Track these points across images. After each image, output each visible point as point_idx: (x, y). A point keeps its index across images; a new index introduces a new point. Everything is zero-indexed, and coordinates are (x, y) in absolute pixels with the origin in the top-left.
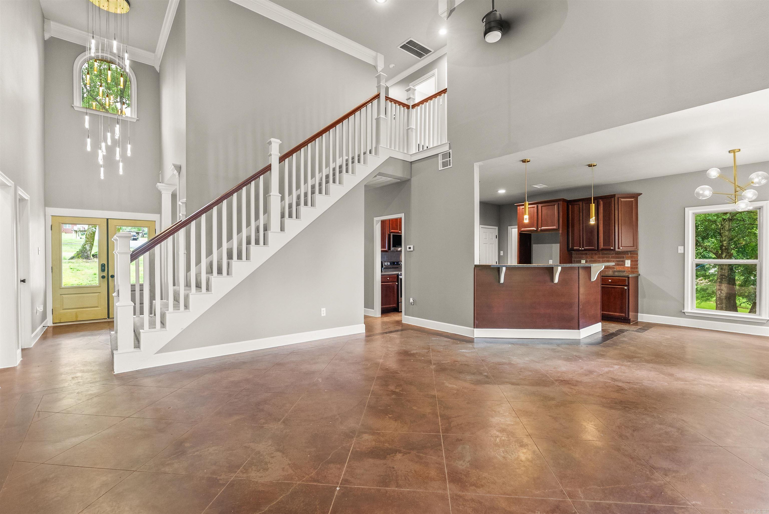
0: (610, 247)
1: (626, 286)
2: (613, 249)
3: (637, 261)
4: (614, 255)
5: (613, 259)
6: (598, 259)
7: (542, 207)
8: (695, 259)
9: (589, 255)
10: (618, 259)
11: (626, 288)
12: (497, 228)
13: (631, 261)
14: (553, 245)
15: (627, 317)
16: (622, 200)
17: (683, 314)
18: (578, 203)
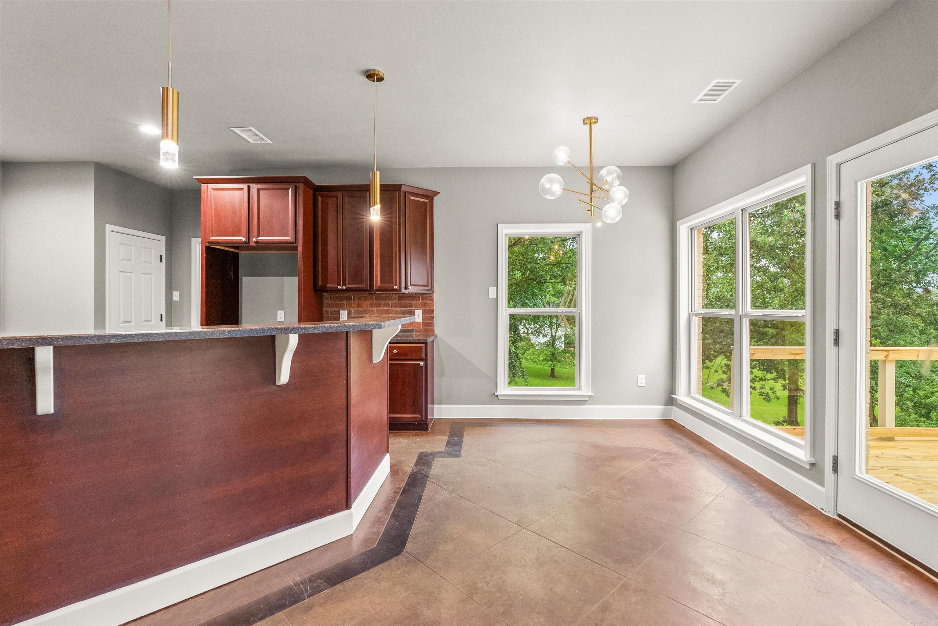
0: (390, 285)
1: (421, 360)
2: (397, 289)
3: (432, 311)
4: (396, 301)
5: (395, 309)
6: (370, 309)
7: (259, 190)
8: (507, 309)
9: (353, 299)
10: (402, 309)
11: (422, 364)
12: (163, 239)
13: (424, 312)
14: (286, 279)
15: (424, 419)
16: (411, 198)
17: (496, 397)
18: (334, 194)
